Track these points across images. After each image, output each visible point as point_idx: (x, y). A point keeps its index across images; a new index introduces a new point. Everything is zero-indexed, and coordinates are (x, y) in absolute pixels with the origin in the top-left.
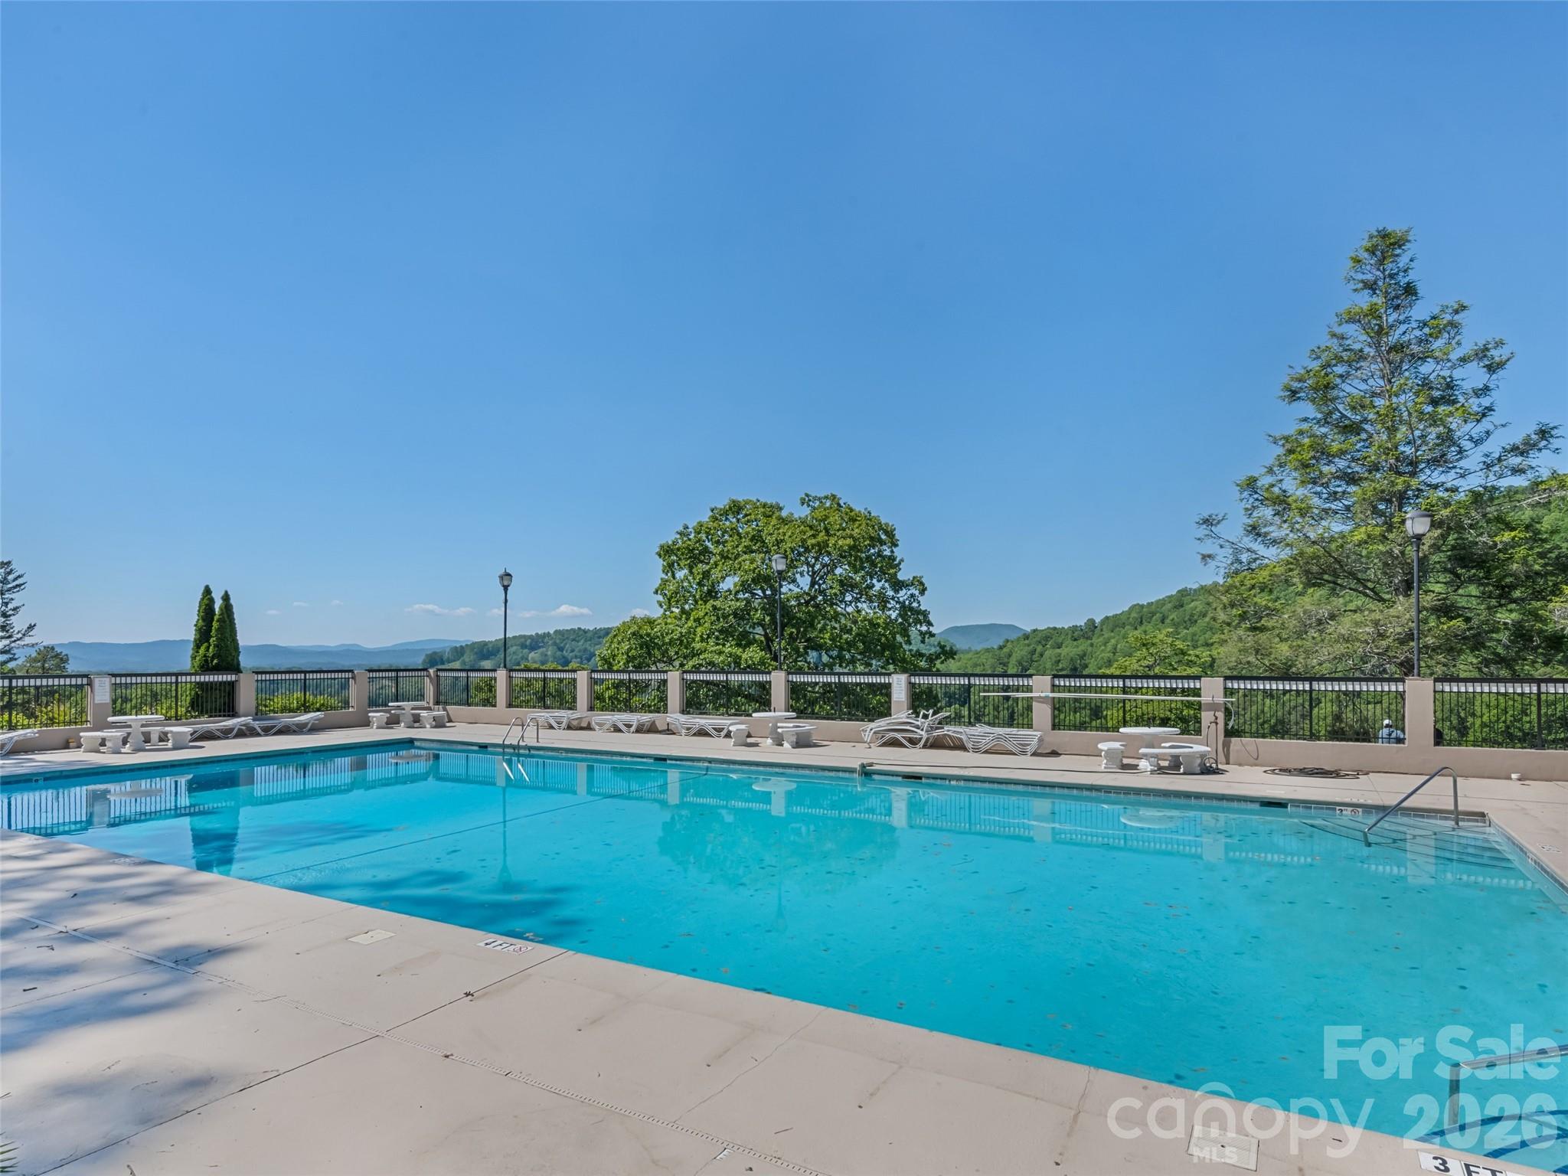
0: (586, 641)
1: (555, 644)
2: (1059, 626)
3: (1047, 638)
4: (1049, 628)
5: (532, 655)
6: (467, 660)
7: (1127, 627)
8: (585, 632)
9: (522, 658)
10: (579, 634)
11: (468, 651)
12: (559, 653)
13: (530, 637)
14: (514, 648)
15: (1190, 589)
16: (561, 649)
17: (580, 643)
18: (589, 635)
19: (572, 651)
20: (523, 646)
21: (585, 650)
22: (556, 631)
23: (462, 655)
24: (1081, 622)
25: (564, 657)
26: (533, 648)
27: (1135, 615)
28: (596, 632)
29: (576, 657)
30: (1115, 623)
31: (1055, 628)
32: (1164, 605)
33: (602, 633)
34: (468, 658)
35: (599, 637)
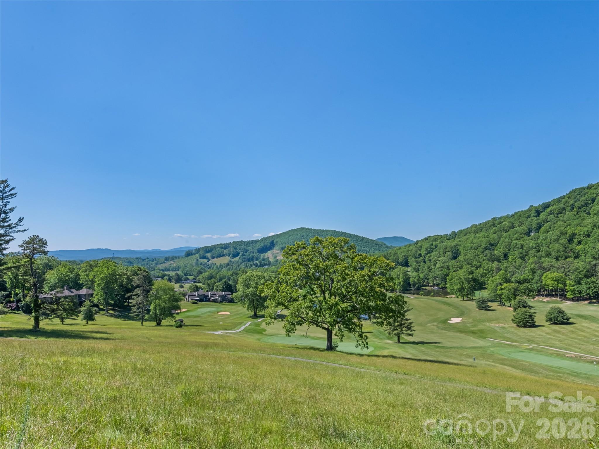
0: (245, 245)
1: (233, 247)
2: (439, 234)
3: (436, 240)
4: (435, 235)
5: (225, 251)
6: (201, 253)
7: (471, 234)
8: (244, 242)
9: (221, 252)
10: (242, 243)
11: (201, 250)
12: (235, 250)
13: (224, 244)
14: (218, 248)
15: (497, 218)
16: (236, 249)
17: (243, 246)
18: (246, 243)
19: (240, 249)
20: (222, 248)
21: (245, 249)
22: (233, 242)
23: (199, 251)
24: (449, 233)
25: (237, 252)
26: (225, 249)
27: (474, 229)
28: (248, 242)
29: (241, 251)
30: (466, 232)
31: (438, 235)
32: (486, 224)
33: (250, 242)
34: (202, 252)
35: (249, 244)
